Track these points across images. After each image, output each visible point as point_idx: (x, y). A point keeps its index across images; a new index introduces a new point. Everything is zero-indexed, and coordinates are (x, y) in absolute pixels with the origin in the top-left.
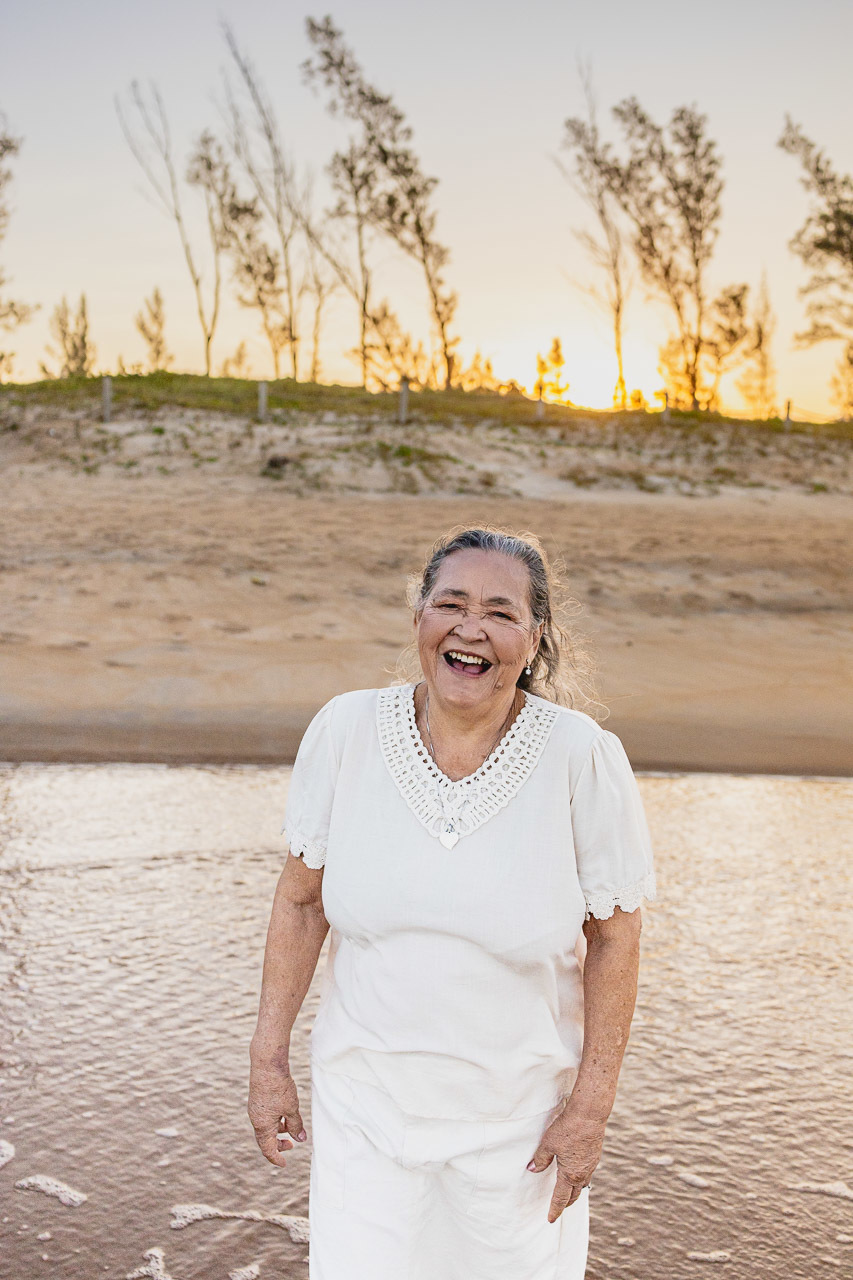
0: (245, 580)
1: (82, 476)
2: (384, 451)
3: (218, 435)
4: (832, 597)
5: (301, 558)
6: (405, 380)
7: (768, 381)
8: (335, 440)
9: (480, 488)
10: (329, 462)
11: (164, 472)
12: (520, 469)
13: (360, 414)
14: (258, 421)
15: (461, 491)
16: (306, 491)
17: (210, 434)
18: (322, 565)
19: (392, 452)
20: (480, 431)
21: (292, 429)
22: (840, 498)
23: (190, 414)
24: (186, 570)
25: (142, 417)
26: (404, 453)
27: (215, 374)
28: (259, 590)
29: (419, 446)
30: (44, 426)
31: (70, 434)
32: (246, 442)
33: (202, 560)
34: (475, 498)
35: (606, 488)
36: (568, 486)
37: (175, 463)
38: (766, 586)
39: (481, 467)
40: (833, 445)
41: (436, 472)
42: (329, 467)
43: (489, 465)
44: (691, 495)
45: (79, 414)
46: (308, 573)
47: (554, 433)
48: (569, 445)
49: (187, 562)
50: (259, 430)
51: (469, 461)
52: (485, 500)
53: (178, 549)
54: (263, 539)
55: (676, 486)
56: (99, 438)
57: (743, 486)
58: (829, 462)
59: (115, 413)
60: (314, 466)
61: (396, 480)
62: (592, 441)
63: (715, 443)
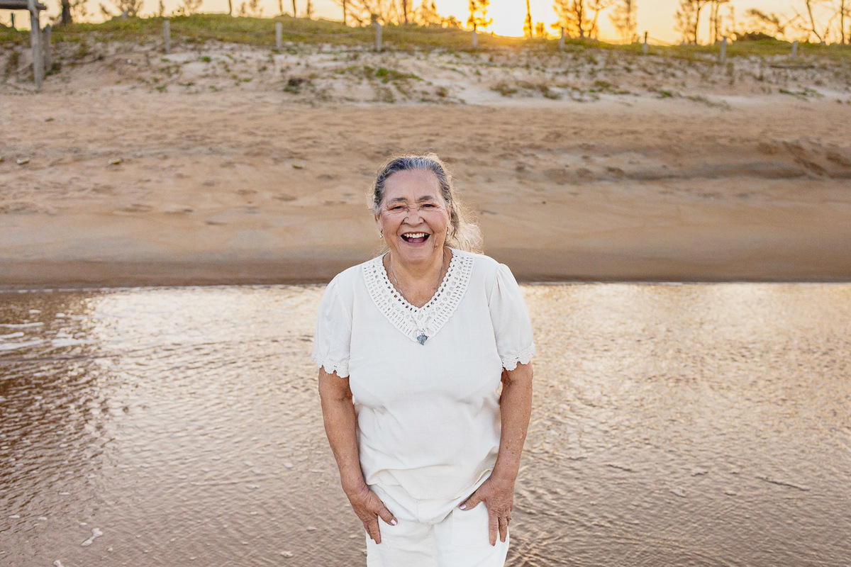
0: (288, 165)
1: (156, 94)
2: (368, 72)
3: (249, 62)
4: (674, 170)
5: (324, 150)
6: (374, 17)
7: (632, 14)
8: (333, 64)
9: (437, 98)
10: (331, 81)
11: (215, 89)
12: (463, 84)
13: (349, 46)
14: (277, 52)
15: (424, 100)
16: (316, 102)
17: (243, 61)
18: (338, 154)
19: (374, 73)
20: (433, 56)
21: (301, 57)
22: (680, 100)
23: (227, 46)
24: (247, 160)
25: (193, 50)
26: (382, 73)
27: (235, 14)
28: (297, 171)
29: (392, 68)
30: (124, 57)
31: (143, 63)
32: (270, 67)
33: (257, 153)
34: (434, 105)
35: (523, 96)
36: (496, 95)
37: (221, 83)
38: (631, 163)
39: (437, 83)
40: (676, 63)
41: (406, 87)
42: (331, 85)
43: (442, 81)
44: (580, 101)
45: (147, 48)
46: (330, 160)
47: (485, 57)
48: (495, 66)
49: (247, 154)
50: (278, 58)
51: (427, 79)
52: (441, 106)
53: (239, 145)
54: (295, 137)
55: (570, 94)
56: (164, 65)
57: (615, 93)
58: (673, 75)
59: (173, 46)
60: (321, 84)
61: (378, 93)
62: (510, 63)
63: (596, 63)
